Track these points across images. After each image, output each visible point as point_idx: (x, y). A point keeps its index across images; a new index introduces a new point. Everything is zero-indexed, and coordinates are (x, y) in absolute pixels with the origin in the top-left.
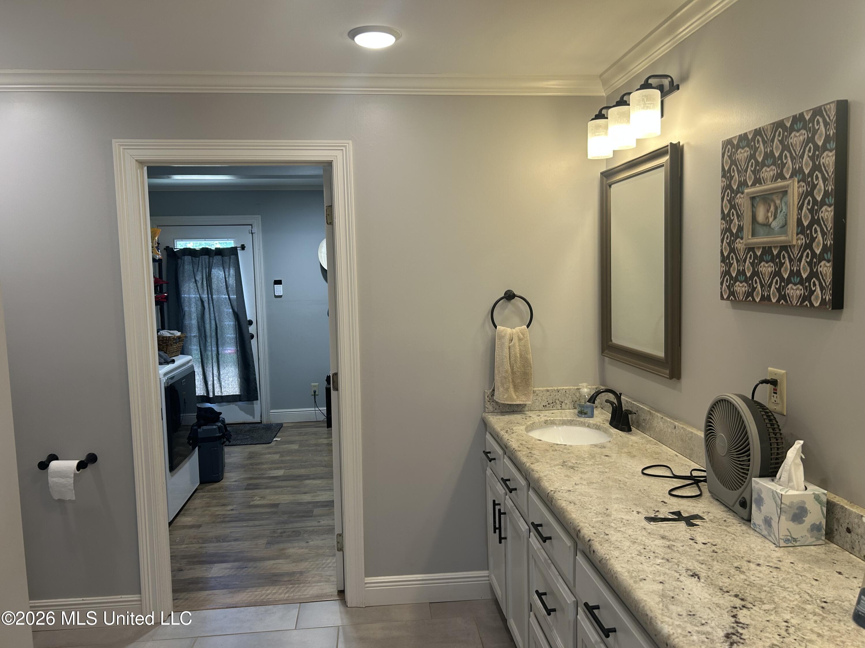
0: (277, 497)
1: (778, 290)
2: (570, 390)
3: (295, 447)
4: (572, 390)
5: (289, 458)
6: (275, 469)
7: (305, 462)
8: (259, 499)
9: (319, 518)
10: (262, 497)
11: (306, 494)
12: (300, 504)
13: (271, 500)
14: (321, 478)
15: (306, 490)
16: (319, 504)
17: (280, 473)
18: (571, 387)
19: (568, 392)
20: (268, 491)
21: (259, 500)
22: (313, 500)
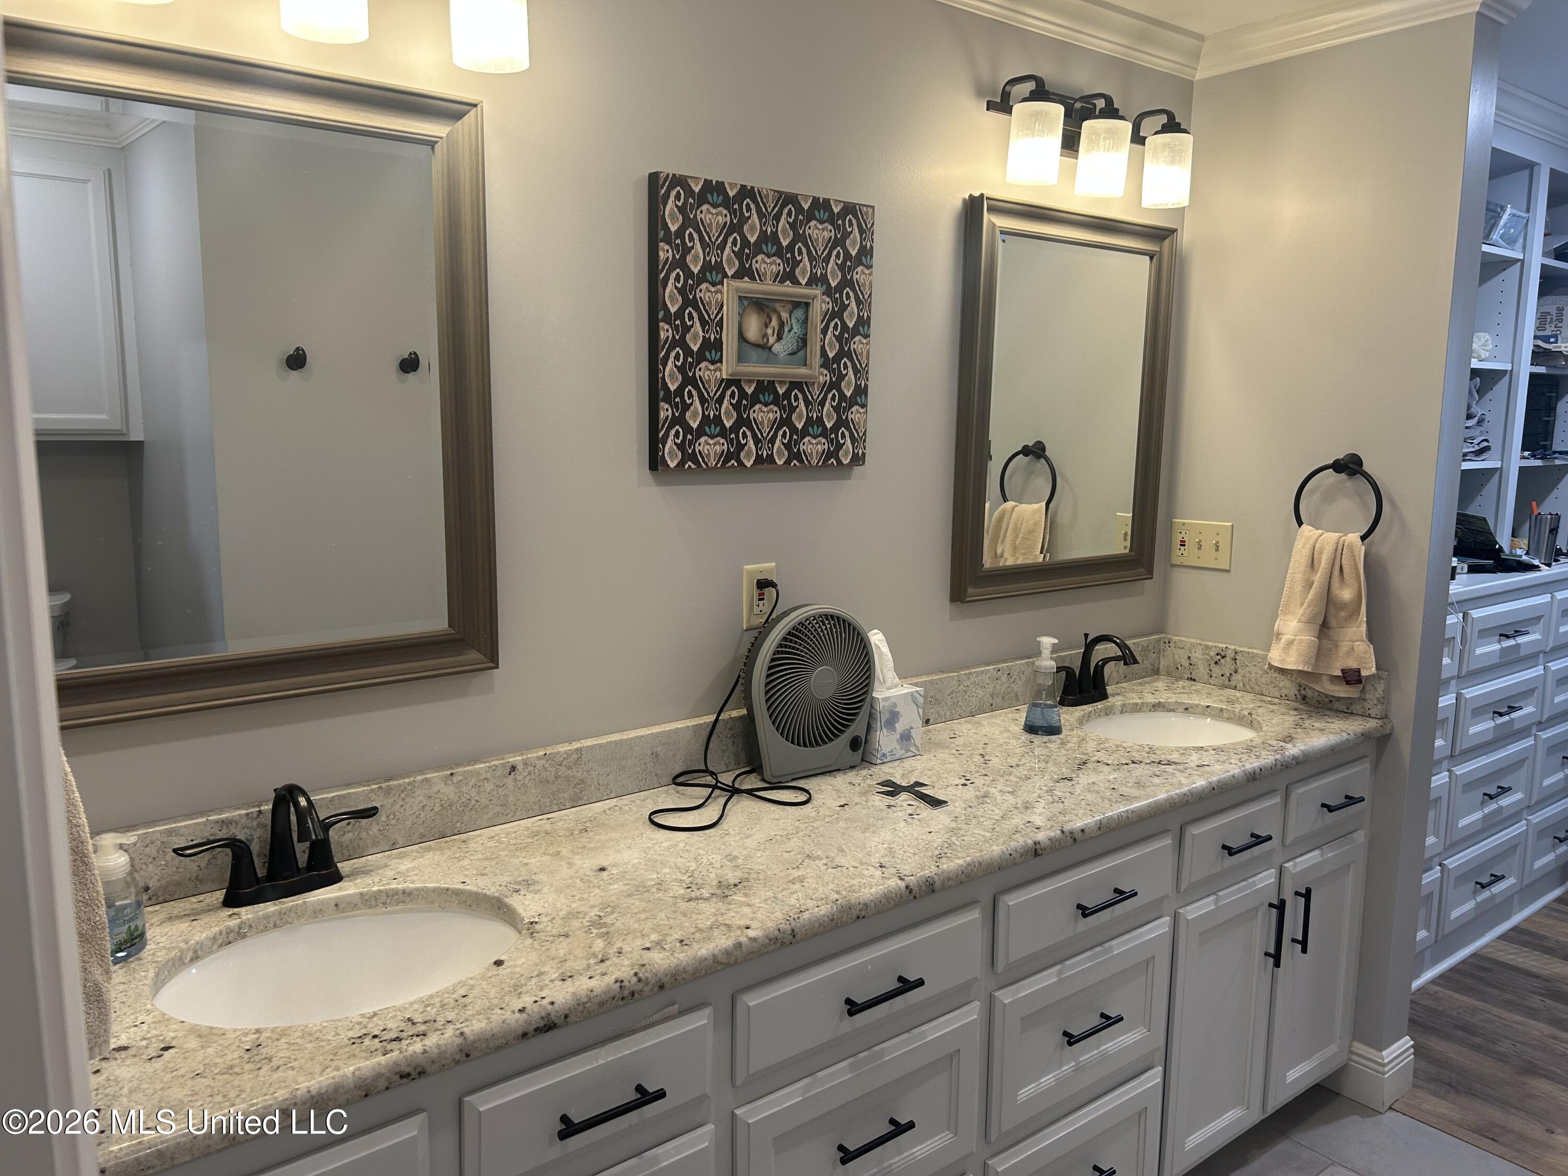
1: (787, 446)
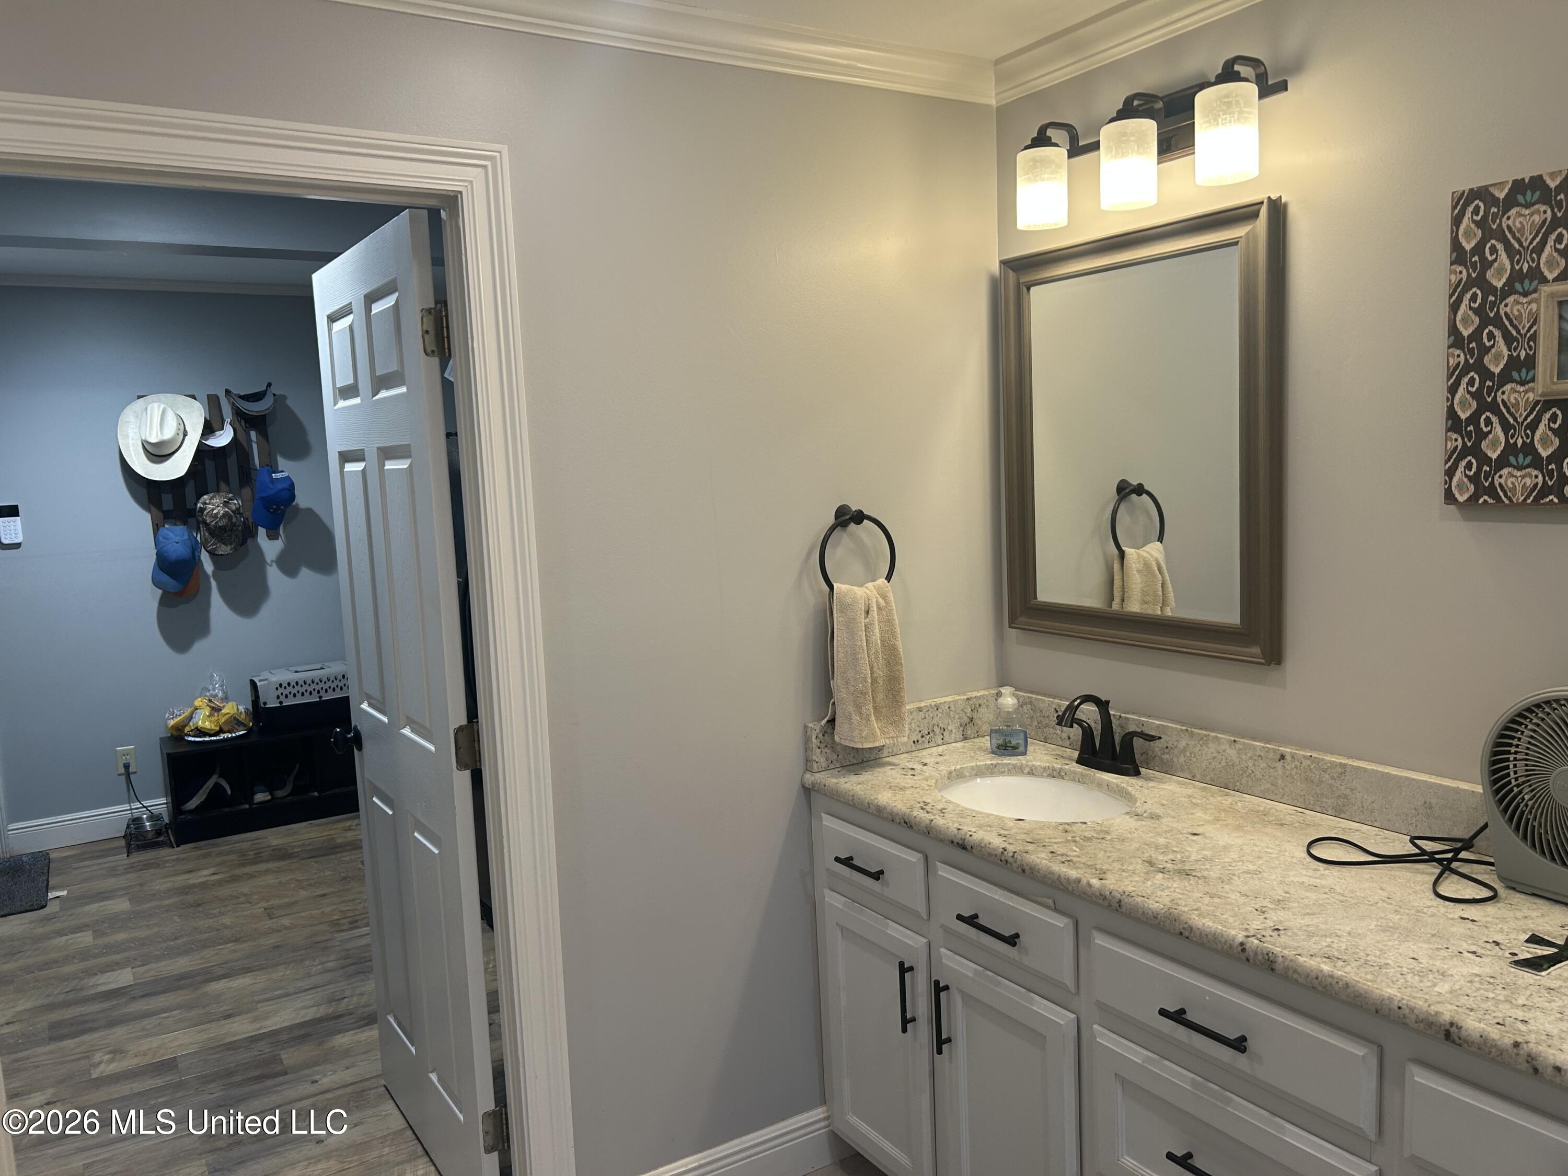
0: (155, 1042)
2: (955, 702)
3: (121, 905)
4: (960, 702)
5: (122, 936)
6: (103, 971)
7: (176, 939)
8: (107, 1057)
9: (307, 1072)
10: (114, 1052)
11: (231, 1020)
12: (232, 1046)
13: (145, 1055)
14: (246, 971)
15: (225, 1008)
16: (284, 1037)
17: (124, 978)
18: (957, 697)
19: (952, 708)
20: (120, 1032)
21: (111, 1061)
22: (260, 1029)
